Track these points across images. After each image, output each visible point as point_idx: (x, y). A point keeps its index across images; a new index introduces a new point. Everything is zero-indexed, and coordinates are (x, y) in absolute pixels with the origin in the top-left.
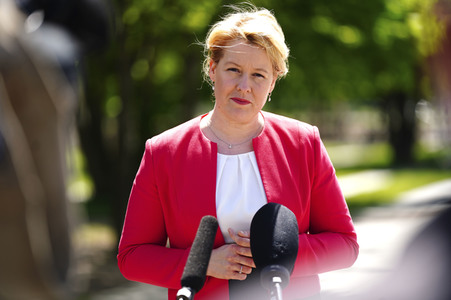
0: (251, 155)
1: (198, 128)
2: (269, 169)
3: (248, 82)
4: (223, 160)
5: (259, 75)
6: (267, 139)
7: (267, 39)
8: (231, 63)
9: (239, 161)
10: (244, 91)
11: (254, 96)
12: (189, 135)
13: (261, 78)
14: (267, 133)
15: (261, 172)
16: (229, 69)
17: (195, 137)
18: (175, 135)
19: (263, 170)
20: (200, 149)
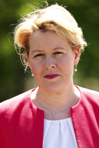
0: (69, 120)
1: (29, 99)
2: (83, 131)
3: (50, 60)
4: (48, 124)
5: (59, 53)
6: (82, 108)
7: (52, 23)
8: (36, 51)
9: (60, 125)
10: (50, 68)
11: (60, 69)
12: (22, 105)
13: (60, 55)
14: (82, 103)
15: (76, 133)
16: (35, 56)
17: (27, 106)
18: (11, 104)
19: (77, 132)
20: (30, 115)
